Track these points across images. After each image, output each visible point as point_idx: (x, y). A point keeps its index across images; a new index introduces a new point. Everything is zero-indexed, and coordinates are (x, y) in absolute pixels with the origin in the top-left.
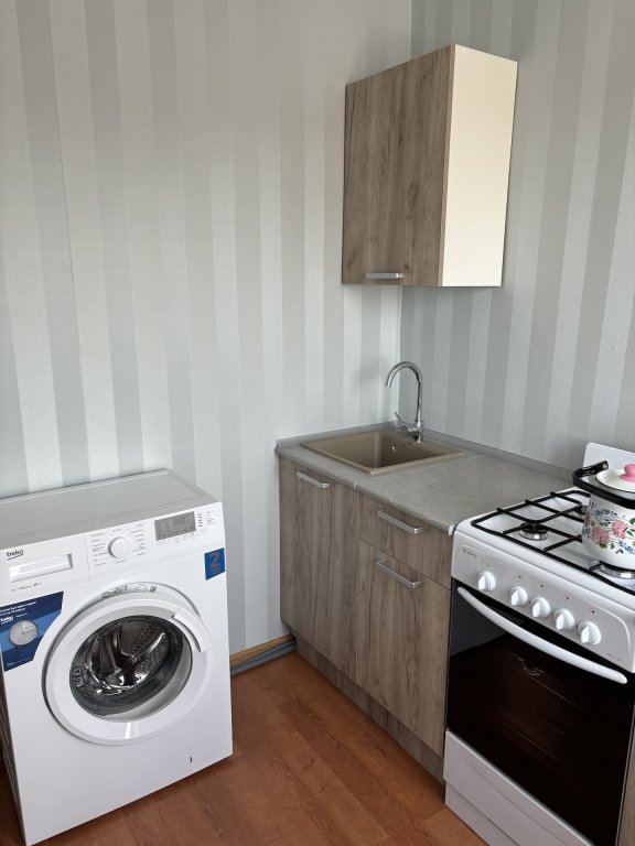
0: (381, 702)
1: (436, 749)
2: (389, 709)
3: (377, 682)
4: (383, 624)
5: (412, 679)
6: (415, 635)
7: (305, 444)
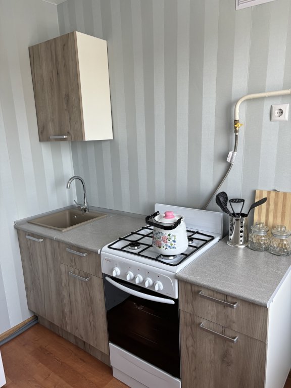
0: (80, 338)
1: (106, 352)
2: (84, 340)
3: (77, 329)
4: (76, 300)
5: (92, 323)
6: (90, 302)
7: (30, 222)
